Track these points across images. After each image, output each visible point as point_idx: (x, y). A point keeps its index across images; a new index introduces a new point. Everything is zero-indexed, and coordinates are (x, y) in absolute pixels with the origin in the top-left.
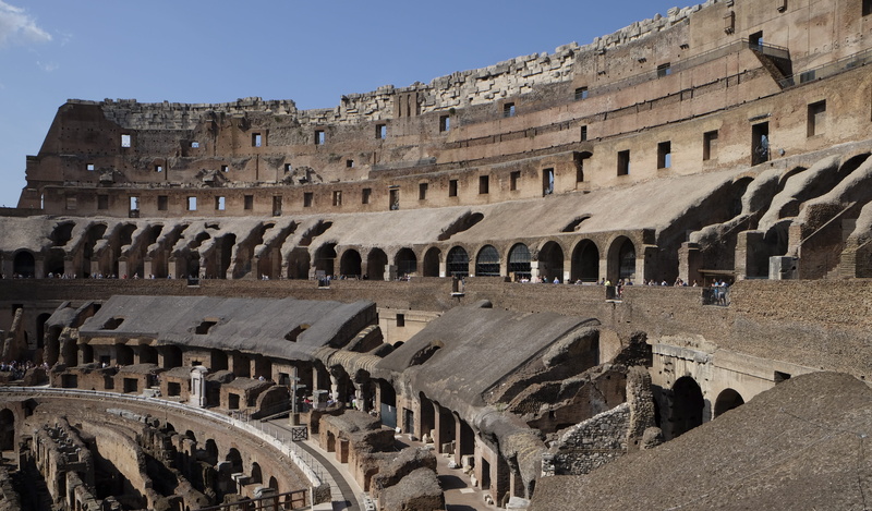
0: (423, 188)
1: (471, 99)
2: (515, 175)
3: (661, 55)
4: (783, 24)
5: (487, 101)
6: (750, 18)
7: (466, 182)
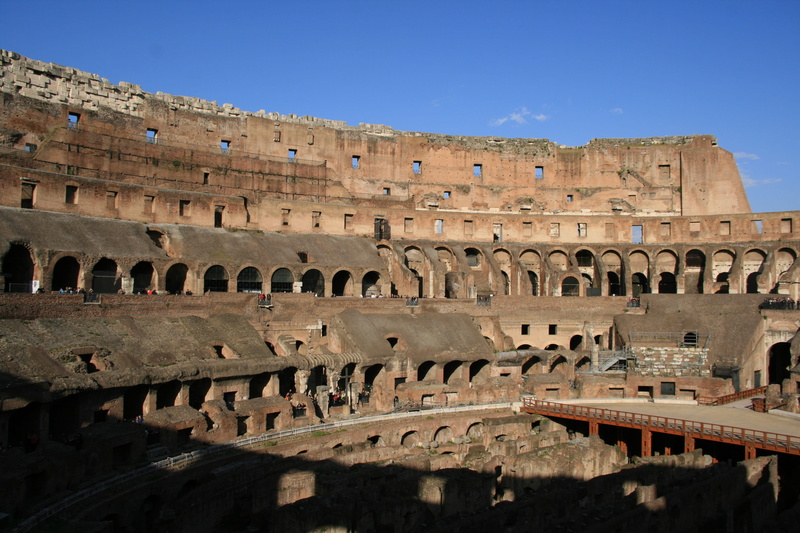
0: (70, 192)
1: (19, 88)
2: (184, 203)
3: (224, 133)
4: (310, 151)
5: (41, 98)
6: (290, 139)
7: (128, 196)
